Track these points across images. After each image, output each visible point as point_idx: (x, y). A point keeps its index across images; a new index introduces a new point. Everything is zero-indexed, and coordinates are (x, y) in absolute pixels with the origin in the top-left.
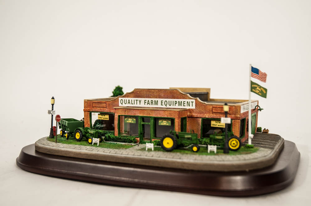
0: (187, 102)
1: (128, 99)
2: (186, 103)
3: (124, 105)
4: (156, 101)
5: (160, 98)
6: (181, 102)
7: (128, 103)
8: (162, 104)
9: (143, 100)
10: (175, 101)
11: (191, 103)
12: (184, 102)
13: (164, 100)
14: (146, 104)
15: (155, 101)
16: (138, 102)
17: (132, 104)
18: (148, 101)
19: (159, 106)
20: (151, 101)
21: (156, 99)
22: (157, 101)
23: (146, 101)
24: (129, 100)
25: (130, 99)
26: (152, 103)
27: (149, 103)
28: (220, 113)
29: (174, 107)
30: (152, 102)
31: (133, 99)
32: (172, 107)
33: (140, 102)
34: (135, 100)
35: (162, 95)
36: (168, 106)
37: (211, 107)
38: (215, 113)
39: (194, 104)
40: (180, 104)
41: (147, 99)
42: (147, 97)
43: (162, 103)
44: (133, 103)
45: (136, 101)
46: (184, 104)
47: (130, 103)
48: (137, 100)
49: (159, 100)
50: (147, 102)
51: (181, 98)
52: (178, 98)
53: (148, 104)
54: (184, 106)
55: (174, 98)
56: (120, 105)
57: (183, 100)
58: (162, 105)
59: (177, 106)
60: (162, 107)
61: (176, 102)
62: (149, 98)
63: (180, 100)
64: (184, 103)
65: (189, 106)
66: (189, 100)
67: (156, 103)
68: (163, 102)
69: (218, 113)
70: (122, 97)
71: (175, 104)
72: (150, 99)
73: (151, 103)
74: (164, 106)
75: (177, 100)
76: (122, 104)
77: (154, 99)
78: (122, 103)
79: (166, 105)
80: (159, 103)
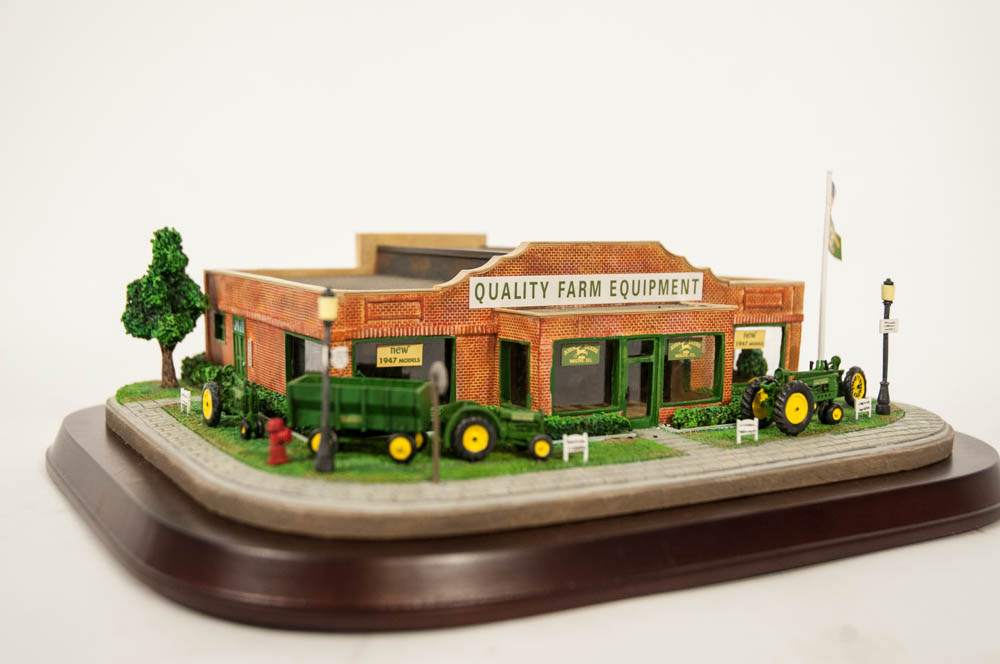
0: (683, 281)
1: (501, 280)
2: (679, 284)
3: (488, 304)
4: (596, 284)
5: (606, 272)
6: (667, 281)
7: (504, 294)
8: (614, 292)
9: (553, 280)
10: (651, 281)
11: (692, 284)
12: (674, 281)
13: (619, 277)
14: (564, 293)
15: (592, 283)
16: (538, 288)
17: (516, 297)
18: (572, 283)
19: (605, 298)
20: (581, 282)
21: (595, 278)
22: (599, 283)
23: (563, 286)
24: (506, 285)
25: (511, 280)
26: (582, 292)
27: (573, 293)
28: (761, 307)
29: (647, 299)
30: (583, 286)
31: (521, 279)
32: (640, 299)
33: (544, 290)
34: (528, 284)
35: (614, 261)
36: (631, 299)
37: (743, 293)
38: (749, 307)
39: (700, 285)
40: (664, 287)
41: (567, 278)
42: (566, 271)
43: (612, 288)
44: (520, 293)
45: (529, 288)
46: (674, 287)
47: (508, 294)
48: (533, 284)
49: (605, 279)
50: (566, 286)
51: (665, 271)
52: (657, 270)
53: (571, 295)
54: (673, 293)
55: (648, 271)
56: (474, 304)
57: (670, 276)
58: (612, 295)
59: (656, 296)
60: (612, 300)
61: (653, 284)
62: (574, 273)
63: (664, 276)
64: (675, 284)
65: (687, 293)
66: (686, 274)
67: (596, 289)
68: (617, 285)
69: (756, 307)
70: (480, 276)
71: (651, 288)
72: (576, 278)
73: (581, 289)
74: (619, 299)
75: (656, 277)
76: (480, 300)
77: (588, 278)
78: (480, 296)
79: (624, 295)
80: (605, 288)
